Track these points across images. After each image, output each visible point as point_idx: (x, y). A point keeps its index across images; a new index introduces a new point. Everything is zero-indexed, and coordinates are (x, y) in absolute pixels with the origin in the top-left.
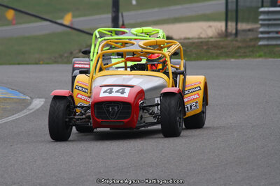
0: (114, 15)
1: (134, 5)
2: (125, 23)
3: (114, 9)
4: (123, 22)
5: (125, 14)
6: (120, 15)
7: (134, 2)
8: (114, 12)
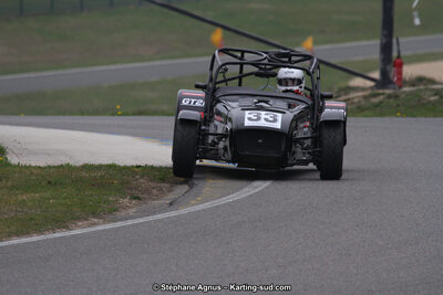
0: (384, 41)
1: (418, 26)
2: (402, 54)
3: (385, 32)
4: (399, 52)
5: (401, 40)
6: (394, 41)
7: (417, 22)
8: (385, 36)
